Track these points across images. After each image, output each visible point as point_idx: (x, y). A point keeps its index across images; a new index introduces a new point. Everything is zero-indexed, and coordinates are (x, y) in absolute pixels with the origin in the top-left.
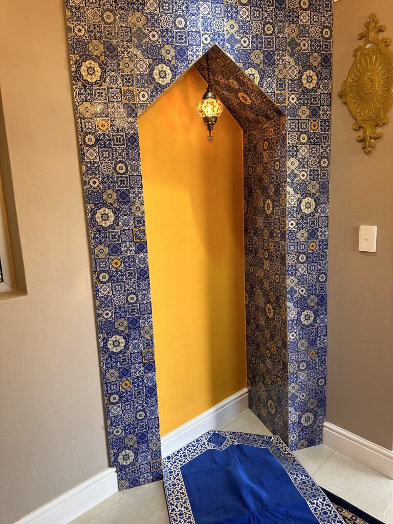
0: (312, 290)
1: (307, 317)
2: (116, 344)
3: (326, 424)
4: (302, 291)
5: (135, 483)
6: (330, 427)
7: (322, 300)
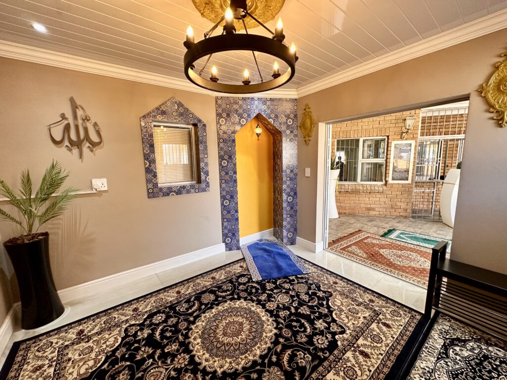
0: (292, 189)
1: (290, 199)
2: (226, 203)
3: (297, 237)
4: (288, 190)
5: (231, 249)
6: (299, 239)
7: (295, 194)
